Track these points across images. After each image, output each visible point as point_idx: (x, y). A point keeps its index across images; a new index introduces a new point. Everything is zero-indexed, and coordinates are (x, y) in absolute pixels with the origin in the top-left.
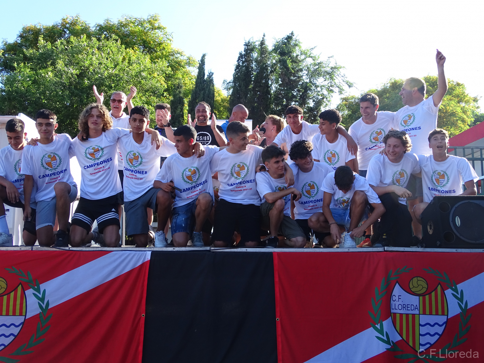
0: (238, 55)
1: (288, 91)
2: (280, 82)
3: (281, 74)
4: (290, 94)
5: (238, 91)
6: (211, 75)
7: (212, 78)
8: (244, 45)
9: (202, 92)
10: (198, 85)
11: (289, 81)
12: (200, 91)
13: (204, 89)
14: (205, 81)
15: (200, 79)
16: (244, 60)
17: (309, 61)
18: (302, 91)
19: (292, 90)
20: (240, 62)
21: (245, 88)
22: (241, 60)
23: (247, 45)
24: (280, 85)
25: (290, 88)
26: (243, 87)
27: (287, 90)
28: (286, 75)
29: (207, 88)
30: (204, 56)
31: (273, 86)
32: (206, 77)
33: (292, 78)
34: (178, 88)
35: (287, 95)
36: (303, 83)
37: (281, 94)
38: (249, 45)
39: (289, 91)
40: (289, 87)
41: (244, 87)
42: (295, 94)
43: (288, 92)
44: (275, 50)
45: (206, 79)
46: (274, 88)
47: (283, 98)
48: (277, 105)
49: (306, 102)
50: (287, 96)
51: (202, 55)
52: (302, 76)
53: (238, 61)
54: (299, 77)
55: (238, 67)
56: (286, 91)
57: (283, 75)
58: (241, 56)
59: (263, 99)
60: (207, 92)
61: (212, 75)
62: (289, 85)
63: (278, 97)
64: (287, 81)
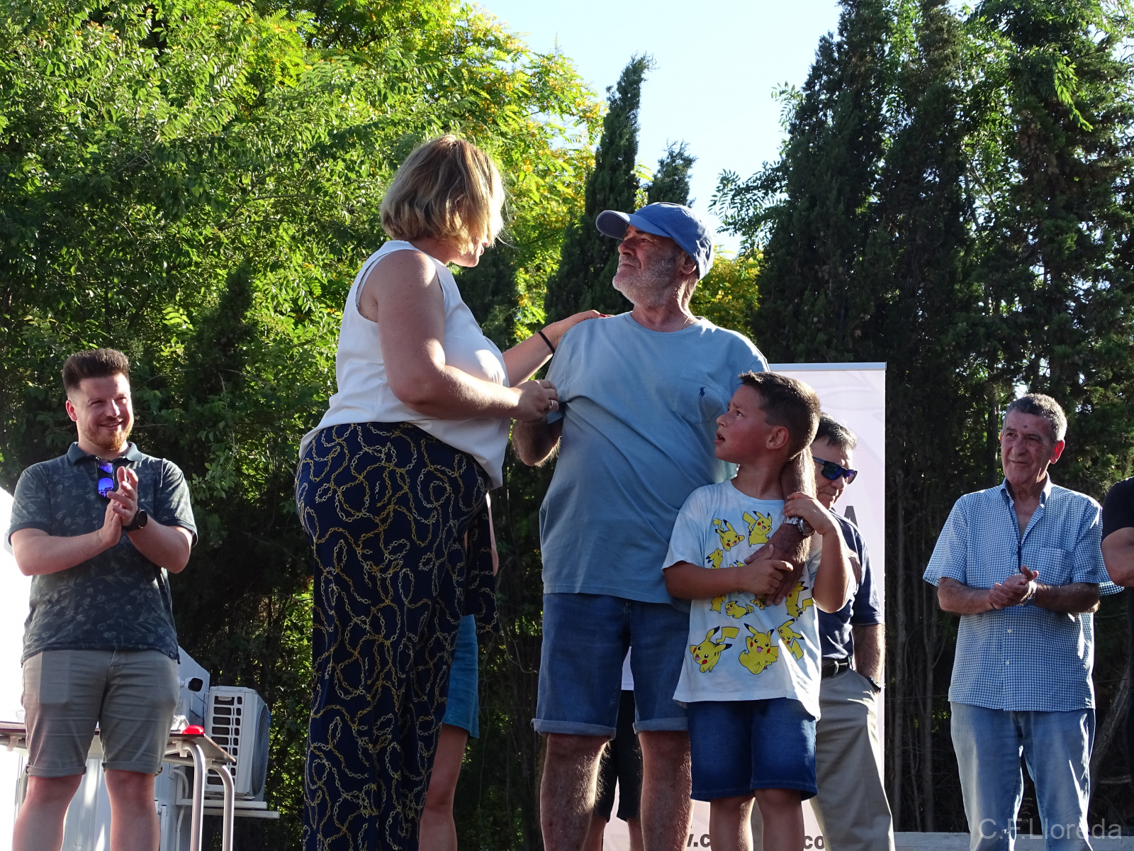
2: (1016, 179)
3: (1025, 134)
4: (1071, 239)
11: (1063, 173)
19: (1077, 214)
25: (1068, 208)
28: (1046, 140)
35: (1051, 241)
37: (1019, 237)
39: (1063, 219)
40: (1061, 199)
43: (1057, 227)
46: (982, 209)
47: (1032, 256)
54: (1113, 151)
56: (1048, 223)
57: (1030, 137)
62: (1063, 192)
63: (1002, 251)
64: (1050, 171)
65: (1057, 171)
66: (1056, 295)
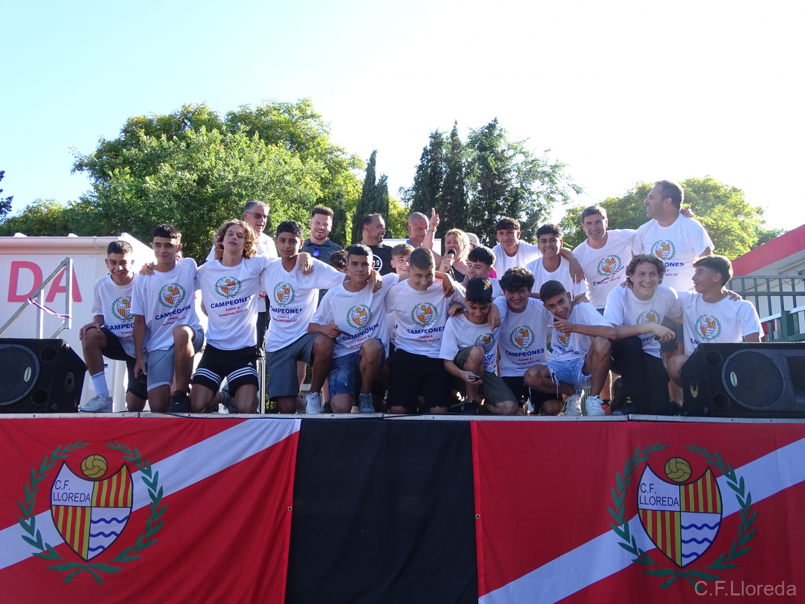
0: (422, 151)
2: (480, 188)
3: (482, 176)
4: (494, 205)
5: (421, 201)
6: (384, 179)
7: (386, 184)
8: (430, 137)
9: (372, 203)
10: (366, 193)
11: (492, 187)
12: (369, 201)
13: (374, 198)
14: (376, 187)
15: (369, 185)
16: (429, 157)
17: (520, 158)
18: (510, 200)
19: (496, 198)
20: (424, 161)
21: (431, 197)
22: (426, 159)
23: (434, 138)
24: (480, 192)
26: (428, 194)
27: (489, 198)
28: (488, 178)
29: (378, 197)
30: (374, 153)
31: (469, 193)
32: (377, 182)
33: (497, 182)
34: (339, 198)
35: (489, 206)
36: (511, 189)
37: (480, 204)
38: (437, 137)
39: (492, 200)
40: (492, 194)
41: (429, 196)
42: (501, 204)
43: (491, 202)
44: (472, 144)
45: (378, 184)
46: (471, 196)
47: (484, 209)
48: (476, 219)
49: (517, 215)
51: (372, 152)
52: (510, 180)
53: (421, 159)
54: (506, 181)
55: (421, 168)
56: (488, 201)
57: (483, 178)
58: (426, 152)
59: (456, 211)
60: (378, 202)
61: (386, 179)
62: (492, 192)
63: (476, 208)
64: (489, 186)
65: (491, 187)
66: (490, 221)
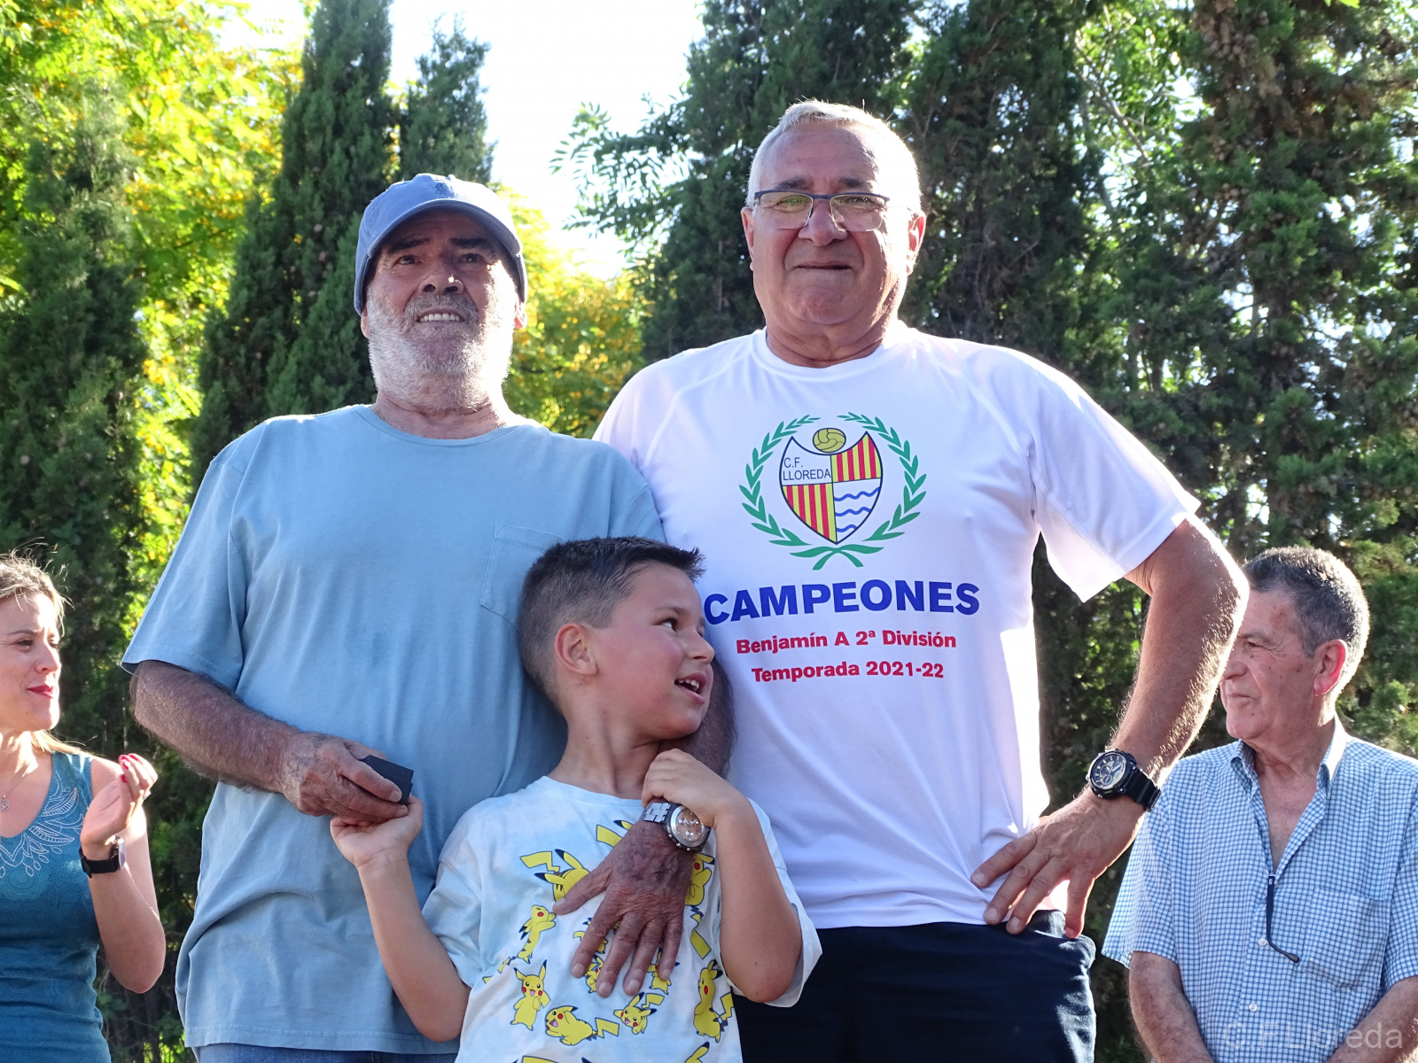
1: (1284, 196)
11: (1289, 93)
19: (1320, 180)
25: (1301, 167)
27: (1266, 181)
39: (1292, 189)
40: (1288, 147)
43: (1277, 207)
50: (1275, 246)
56: (1259, 198)
57: (1219, 18)
61: (473, 64)
62: (1290, 134)
64: (1262, 88)
65: (1277, 90)
